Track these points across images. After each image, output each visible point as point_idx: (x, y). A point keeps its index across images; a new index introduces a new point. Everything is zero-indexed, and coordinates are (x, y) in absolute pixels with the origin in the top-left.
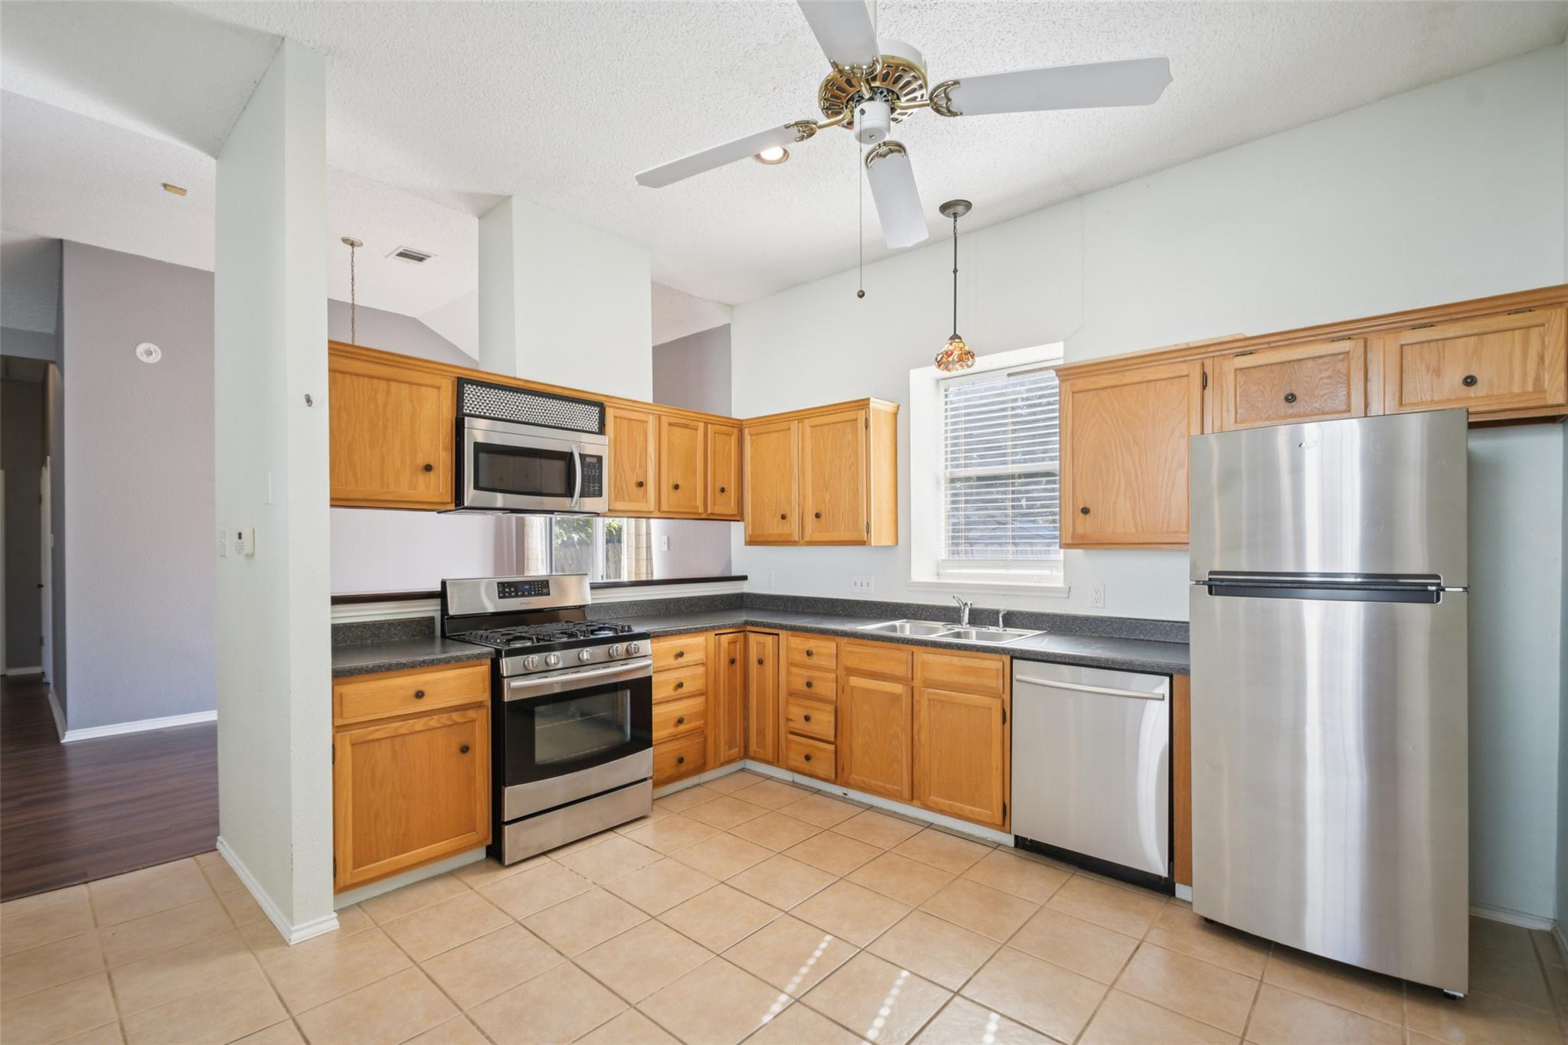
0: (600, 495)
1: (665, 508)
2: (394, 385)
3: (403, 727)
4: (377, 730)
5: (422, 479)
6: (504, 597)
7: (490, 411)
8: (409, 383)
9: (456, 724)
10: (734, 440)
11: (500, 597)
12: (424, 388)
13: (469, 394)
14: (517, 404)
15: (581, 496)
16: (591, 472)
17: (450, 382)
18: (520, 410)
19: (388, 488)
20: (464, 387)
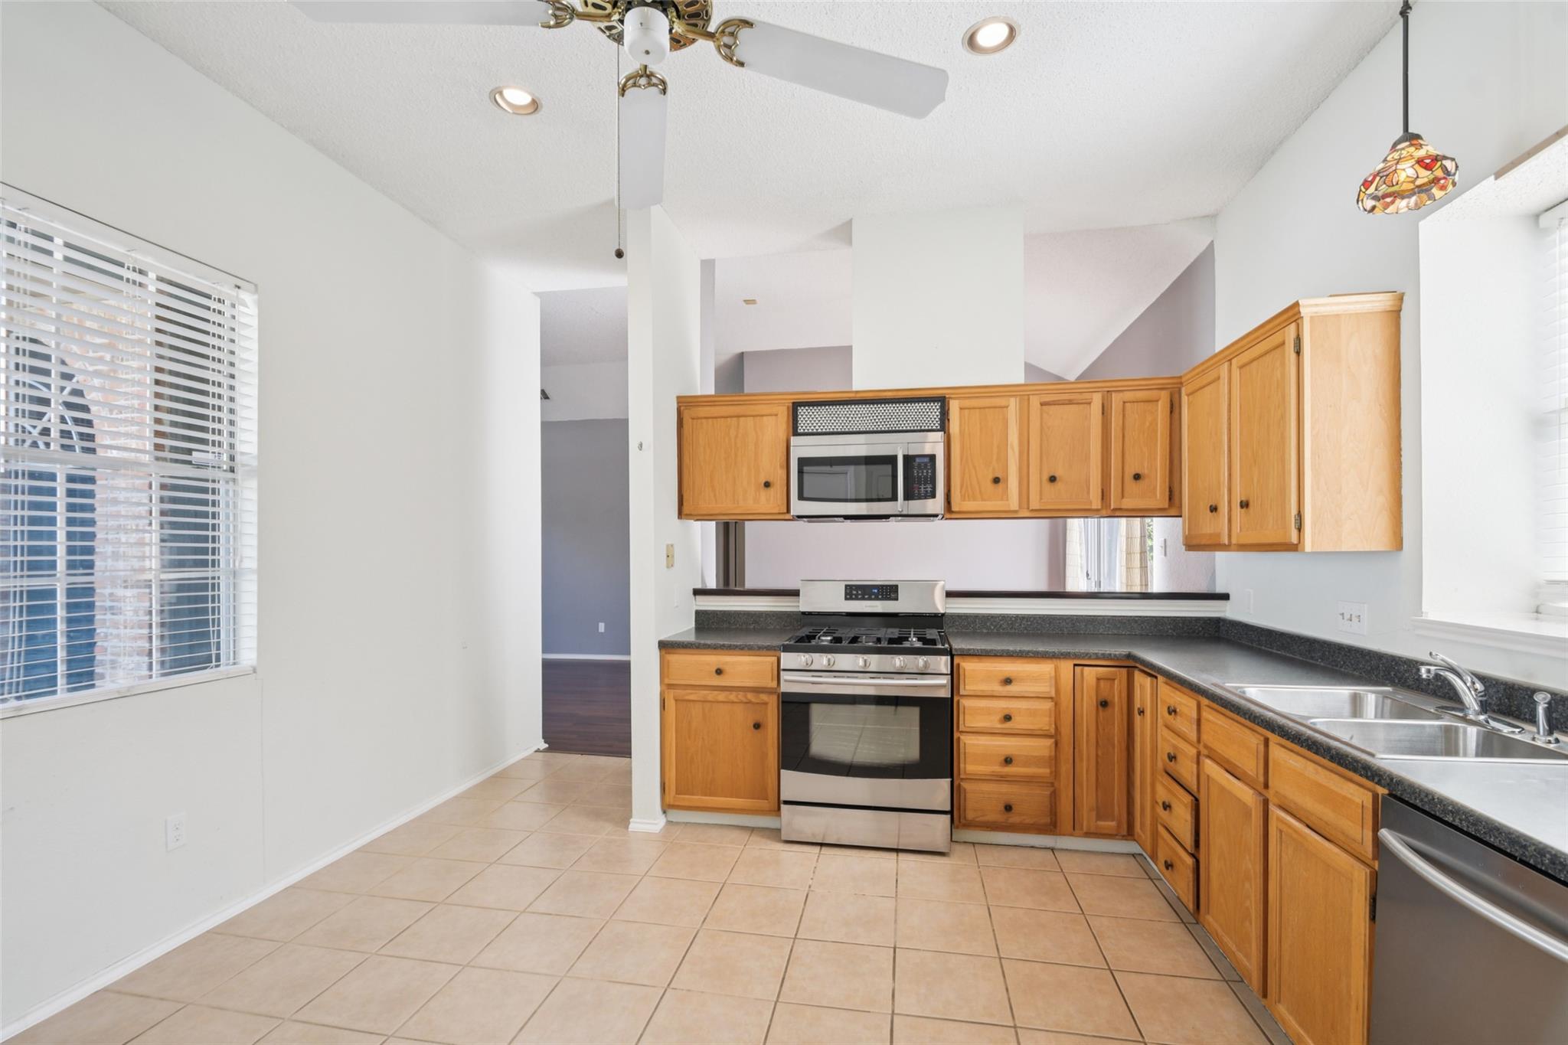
0: (933, 496)
1: (1035, 505)
2: (742, 419)
3: (711, 695)
4: (691, 694)
5: (764, 494)
6: (851, 599)
7: (822, 427)
8: (753, 416)
9: (749, 702)
10: (1162, 407)
11: (846, 599)
12: (765, 418)
13: (802, 415)
14: (848, 415)
15: (905, 499)
16: (923, 473)
17: (785, 408)
18: (850, 421)
19: (738, 504)
20: (797, 410)
